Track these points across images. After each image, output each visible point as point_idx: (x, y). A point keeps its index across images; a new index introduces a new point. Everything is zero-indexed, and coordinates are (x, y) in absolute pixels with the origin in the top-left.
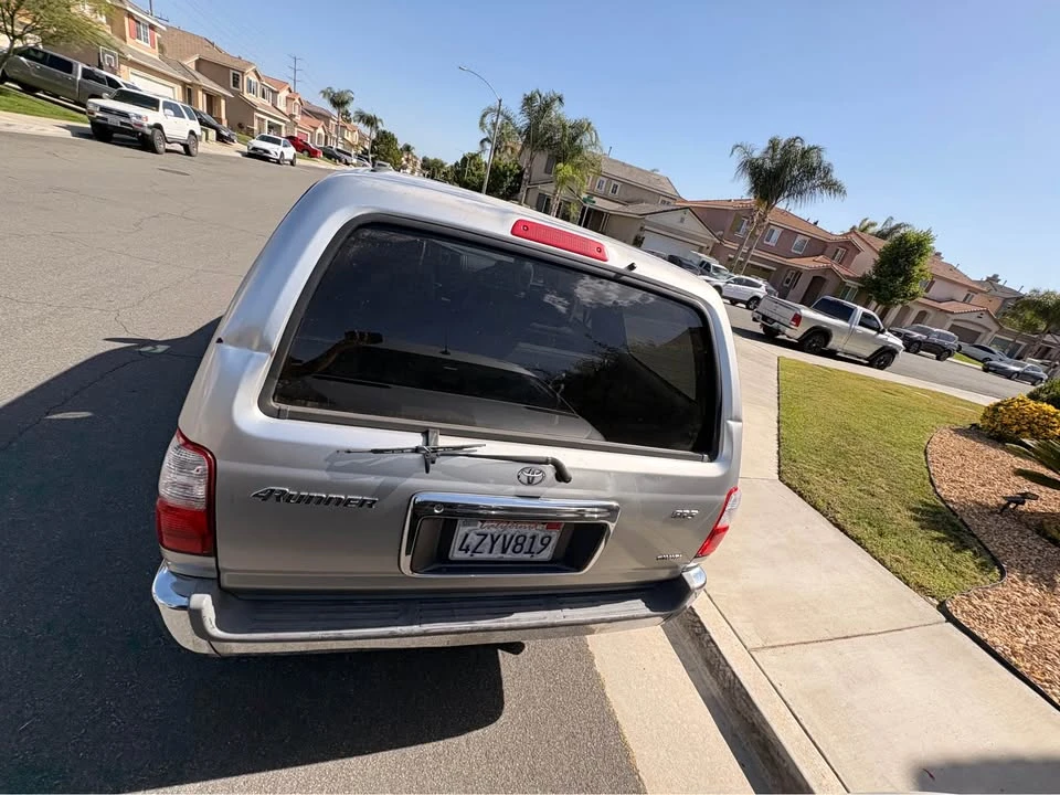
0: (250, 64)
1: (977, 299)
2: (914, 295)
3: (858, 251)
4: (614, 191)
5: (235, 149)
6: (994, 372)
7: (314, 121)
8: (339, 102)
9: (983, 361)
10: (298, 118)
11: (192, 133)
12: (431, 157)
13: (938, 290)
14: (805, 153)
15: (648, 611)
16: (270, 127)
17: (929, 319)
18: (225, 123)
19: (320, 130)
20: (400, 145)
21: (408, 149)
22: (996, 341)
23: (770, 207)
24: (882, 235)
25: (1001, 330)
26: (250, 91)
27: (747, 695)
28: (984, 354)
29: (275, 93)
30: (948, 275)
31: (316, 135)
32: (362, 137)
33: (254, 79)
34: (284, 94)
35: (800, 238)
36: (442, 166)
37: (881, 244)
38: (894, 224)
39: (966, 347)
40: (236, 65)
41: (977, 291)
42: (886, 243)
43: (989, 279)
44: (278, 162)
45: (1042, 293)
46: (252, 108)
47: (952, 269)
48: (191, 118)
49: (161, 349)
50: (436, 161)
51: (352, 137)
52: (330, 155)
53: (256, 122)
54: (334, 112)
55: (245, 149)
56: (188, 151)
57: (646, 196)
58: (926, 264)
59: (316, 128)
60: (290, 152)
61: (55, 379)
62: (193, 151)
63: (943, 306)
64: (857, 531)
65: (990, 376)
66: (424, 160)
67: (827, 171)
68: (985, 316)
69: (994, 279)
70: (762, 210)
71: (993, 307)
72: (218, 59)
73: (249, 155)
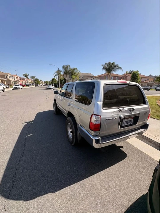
0: (9, 73)
1: (149, 79)
2: (139, 81)
3: (127, 77)
4: (82, 78)
5: (10, 89)
6: (158, 90)
7: (23, 80)
8: (26, 76)
9: (155, 89)
10: (19, 80)
11: (4, 88)
12: (45, 81)
13: (143, 80)
14: (113, 64)
15: (144, 130)
16: (15, 83)
17: (143, 85)
18: (6, 85)
19: (24, 82)
20: (39, 80)
21: (41, 80)
22: (155, 85)
23: (110, 73)
24: (130, 73)
25: (156, 83)
26: (9, 78)
27: (158, 143)
28: (155, 88)
29: (14, 77)
30: (143, 77)
31: (24, 83)
32: (32, 81)
33: (10, 76)
34: (16, 77)
35: (117, 77)
36: (48, 82)
37: (130, 75)
38: (131, 71)
39: (151, 88)
40: (6, 74)
41: (149, 78)
42: (131, 74)
43: (150, 76)
44: (19, 89)
45: (159, 76)
46: (11, 81)
47: (143, 75)
48: (3, 85)
49: (32, 122)
50: (46, 81)
51: (30, 81)
52: (27, 85)
53: (12, 83)
54: (25, 78)
55: (12, 88)
56: (3, 91)
57: (88, 77)
58: (139, 76)
59: (23, 81)
60: (21, 87)
61: (22, 131)
62: (4, 91)
63: (145, 82)
64: (156, 118)
65: (157, 91)
66: (44, 82)
67: (118, 66)
68: (152, 82)
69: (151, 75)
70: (109, 74)
71: (153, 80)
72: (2, 74)
73: (13, 89)
